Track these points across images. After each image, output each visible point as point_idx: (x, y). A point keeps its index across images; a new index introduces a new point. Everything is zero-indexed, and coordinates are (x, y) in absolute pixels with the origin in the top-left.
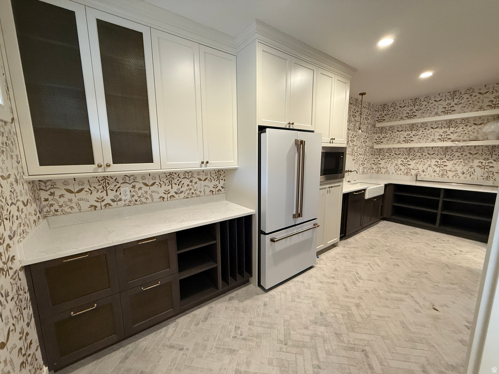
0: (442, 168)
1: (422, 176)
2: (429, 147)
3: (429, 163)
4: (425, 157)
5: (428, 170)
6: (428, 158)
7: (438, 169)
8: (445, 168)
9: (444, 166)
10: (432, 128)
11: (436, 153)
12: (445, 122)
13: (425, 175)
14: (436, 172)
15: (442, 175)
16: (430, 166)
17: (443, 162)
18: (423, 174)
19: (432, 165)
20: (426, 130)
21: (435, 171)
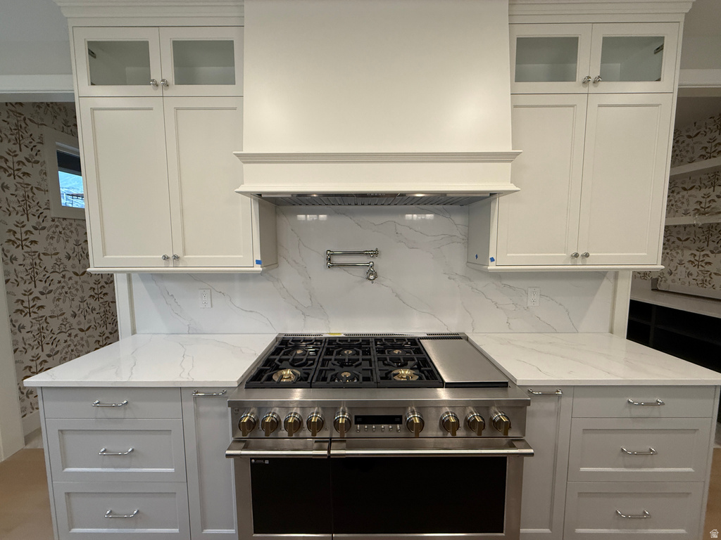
0: (703, 269)
1: (669, 282)
2: (680, 226)
3: (679, 257)
4: (673, 245)
5: (678, 271)
6: (678, 247)
7: (694, 270)
8: (707, 268)
9: (706, 263)
10: (685, 189)
11: (692, 237)
12: (707, 176)
13: (673, 281)
14: (691, 275)
15: (704, 282)
16: (681, 263)
17: (704, 256)
18: (670, 278)
19: (685, 261)
20: (675, 194)
21: (689, 274)
